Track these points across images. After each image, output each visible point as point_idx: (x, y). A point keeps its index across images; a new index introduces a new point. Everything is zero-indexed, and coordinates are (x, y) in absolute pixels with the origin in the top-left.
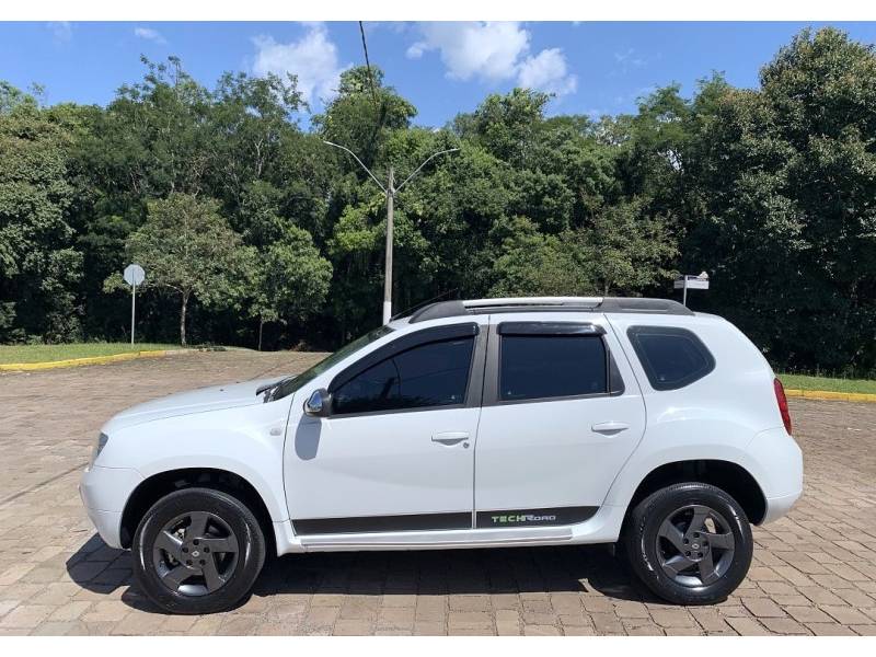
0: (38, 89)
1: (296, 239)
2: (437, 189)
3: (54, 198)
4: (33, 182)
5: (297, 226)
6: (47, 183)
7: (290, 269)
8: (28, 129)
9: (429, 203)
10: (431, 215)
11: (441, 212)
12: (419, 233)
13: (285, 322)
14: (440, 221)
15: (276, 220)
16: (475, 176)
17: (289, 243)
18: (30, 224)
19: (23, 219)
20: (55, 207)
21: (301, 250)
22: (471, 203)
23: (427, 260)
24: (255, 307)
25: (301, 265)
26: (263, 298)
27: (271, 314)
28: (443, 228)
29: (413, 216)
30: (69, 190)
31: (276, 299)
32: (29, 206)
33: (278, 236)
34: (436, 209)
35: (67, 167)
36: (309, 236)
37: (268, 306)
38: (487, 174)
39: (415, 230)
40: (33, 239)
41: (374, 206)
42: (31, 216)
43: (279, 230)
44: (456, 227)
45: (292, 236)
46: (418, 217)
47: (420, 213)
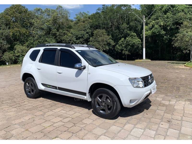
0: (88, 12)
1: (132, 35)
2: (167, 18)
3: (87, 33)
4: (84, 31)
5: (133, 32)
6: (86, 30)
7: (130, 42)
8: (84, 21)
9: (165, 22)
10: (166, 25)
11: (168, 24)
12: (162, 30)
13: (130, 54)
14: (168, 26)
15: (128, 32)
16: (179, 12)
17: (131, 36)
18: (84, 38)
19: (82, 38)
20: (87, 35)
21: (133, 38)
22: (177, 20)
23: (165, 37)
24: (123, 51)
25: (132, 41)
26: (125, 49)
27: (127, 53)
28: (168, 28)
29: (160, 26)
30: (90, 31)
31: (128, 49)
32: (83, 35)
33: (129, 35)
34: (167, 23)
35: (90, 26)
36: (135, 34)
37: (126, 51)
38: (183, 11)
39: (161, 29)
40: (84, 41)
41: (151, 25)
42: (84, 37)
43: (129, 34)
44: (173, 27)
45: (131, 35)
46: (162, 26)
47: (162, 25)
